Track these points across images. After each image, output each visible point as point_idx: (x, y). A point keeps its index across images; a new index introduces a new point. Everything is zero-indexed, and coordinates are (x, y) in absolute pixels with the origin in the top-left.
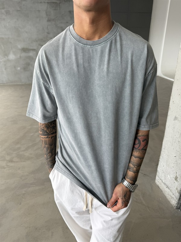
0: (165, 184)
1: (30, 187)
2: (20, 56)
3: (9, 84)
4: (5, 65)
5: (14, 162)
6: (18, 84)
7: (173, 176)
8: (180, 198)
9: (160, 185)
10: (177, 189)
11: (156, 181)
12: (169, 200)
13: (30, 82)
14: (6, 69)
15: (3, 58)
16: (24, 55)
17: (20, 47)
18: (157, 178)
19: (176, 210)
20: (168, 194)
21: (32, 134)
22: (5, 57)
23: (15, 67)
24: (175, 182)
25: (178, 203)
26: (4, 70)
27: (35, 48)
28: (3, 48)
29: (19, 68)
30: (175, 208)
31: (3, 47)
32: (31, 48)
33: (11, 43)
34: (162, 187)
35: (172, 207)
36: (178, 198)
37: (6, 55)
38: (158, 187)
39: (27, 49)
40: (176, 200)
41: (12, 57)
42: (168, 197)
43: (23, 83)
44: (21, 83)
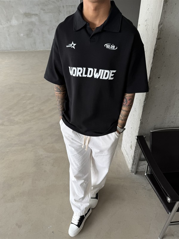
0: (126, 151)
1: (13, 147)
2: (22, 22)
3: (13, 51)
4: (8, 31)
5: (5, 125)
6: (22, 51)
7: (130, 145)
8: (133, 163)
9: (123, 152)
10: (131, 156)
11: (122, 148)
12: (128, 164)
13: (34, 49)
14: (9, 35)
15: (6, 24)
16: (26, 20)
17: (22, 11)
18: (122, 146)
19: (131, 173)
20: (127, 160)
21: (24, 102)
22: (7, 23)
23: (18, 33)
24: (131, 150)
25: (132, 168)
26: (8, 37)
27: (37, 13)
28: (5, 13)
29: (22, 35)
30: (130, 171)
31: (5, 11)
32: (33, 13)
33: (13, 7)
34: (125, 154)
35: (129, 171)
36: (132, 164)
37: (8, 20)
38: (123, 153)
39: (29, 13)
40: (131, 165)
41: (14, 22)
42: (127, 163)
43: (27, 51)
44: (24, 51)
